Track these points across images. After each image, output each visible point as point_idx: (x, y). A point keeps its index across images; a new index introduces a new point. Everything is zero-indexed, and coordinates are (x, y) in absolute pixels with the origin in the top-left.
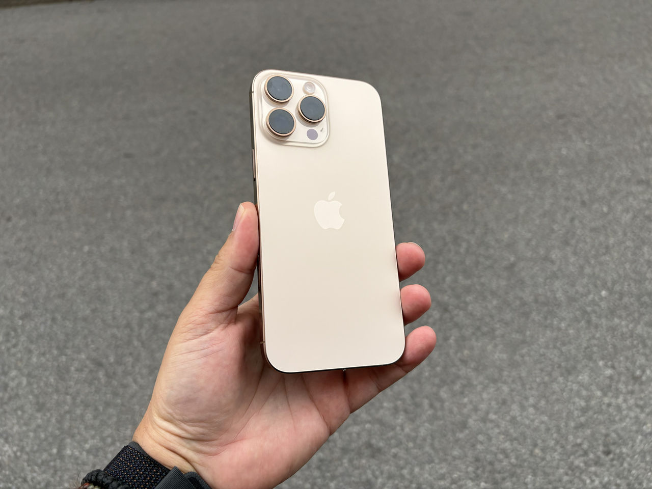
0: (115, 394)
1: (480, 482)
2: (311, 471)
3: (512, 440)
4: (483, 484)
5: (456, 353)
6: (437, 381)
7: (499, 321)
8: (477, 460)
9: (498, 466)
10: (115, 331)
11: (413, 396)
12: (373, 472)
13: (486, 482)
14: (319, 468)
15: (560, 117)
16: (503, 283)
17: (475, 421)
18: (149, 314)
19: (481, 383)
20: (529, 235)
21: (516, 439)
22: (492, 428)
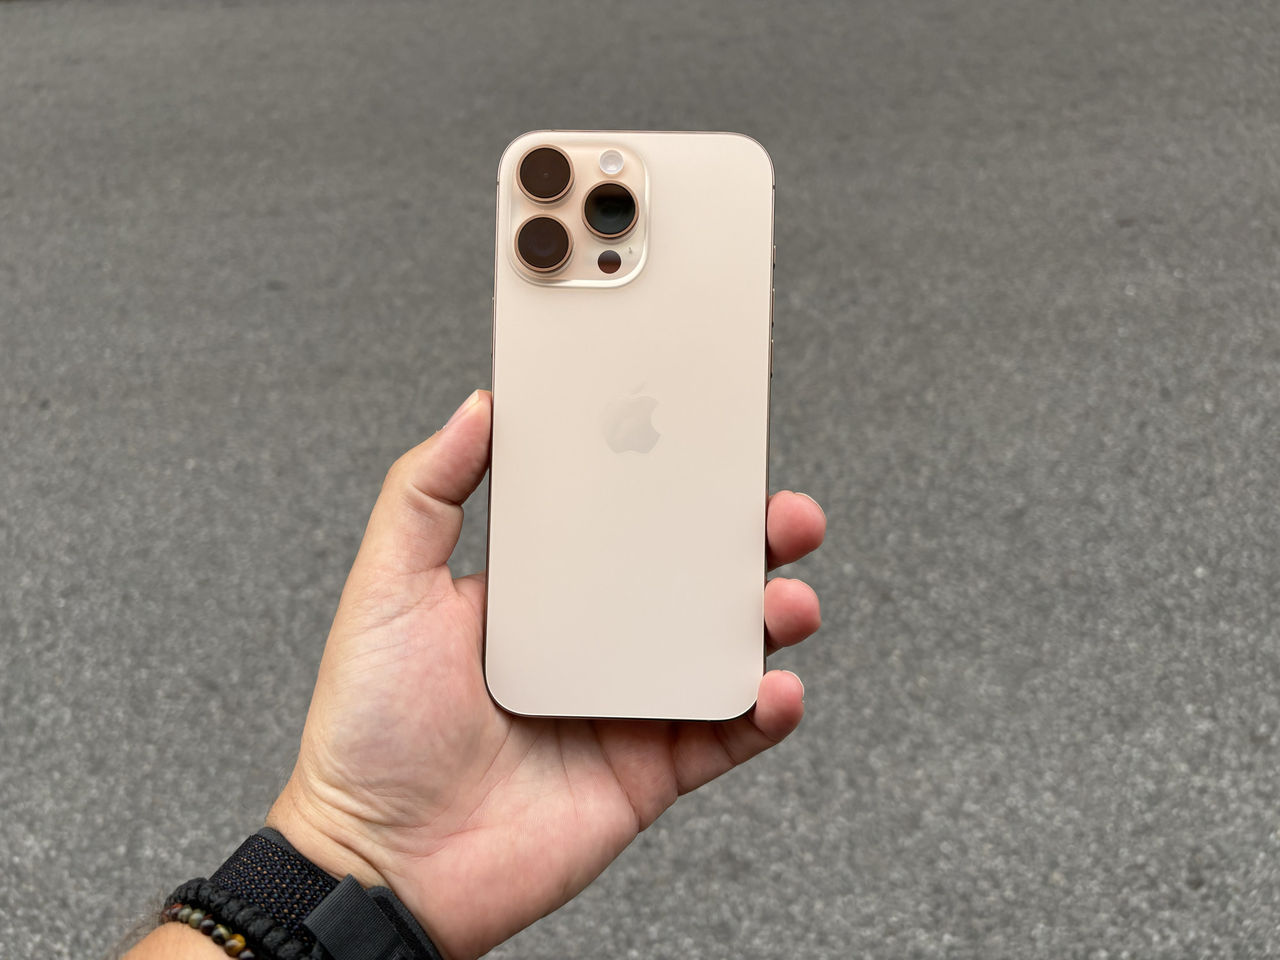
0: (241, 744)
1: (943, 934)
2: (613, 903)
3: (1008, 853)
4: (947, 938)
5: (903, 682)
6: (863, 734)
7: (990, 622)
8: (938, 889)
9: (978, 903)
10: (242, 623)
11: (815, 764)
12: (734, 908)
13: (954, 934)
14: (628, 896)
15: (1124, 223)
16: (1000, 547)
17: (937, 814)
18: (308, 593)
19: (951, 742)
20: (1055, 455)
21: (1015, 852)
22: (969, 830)
